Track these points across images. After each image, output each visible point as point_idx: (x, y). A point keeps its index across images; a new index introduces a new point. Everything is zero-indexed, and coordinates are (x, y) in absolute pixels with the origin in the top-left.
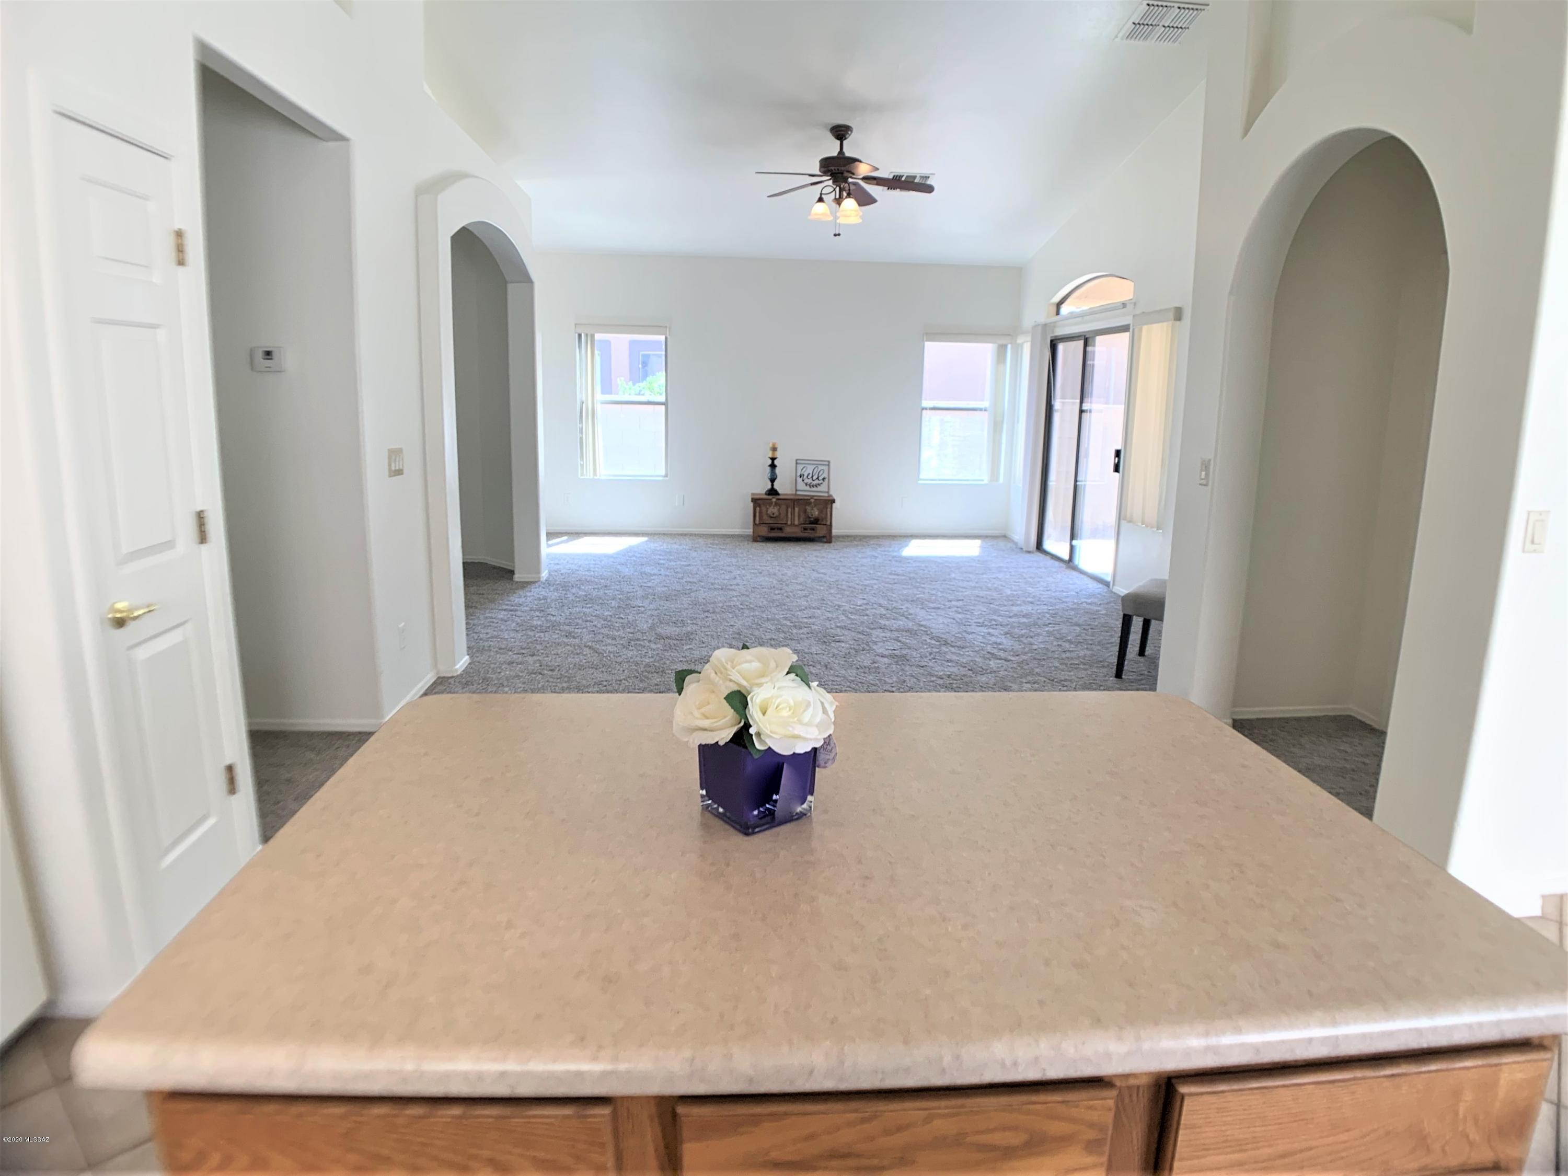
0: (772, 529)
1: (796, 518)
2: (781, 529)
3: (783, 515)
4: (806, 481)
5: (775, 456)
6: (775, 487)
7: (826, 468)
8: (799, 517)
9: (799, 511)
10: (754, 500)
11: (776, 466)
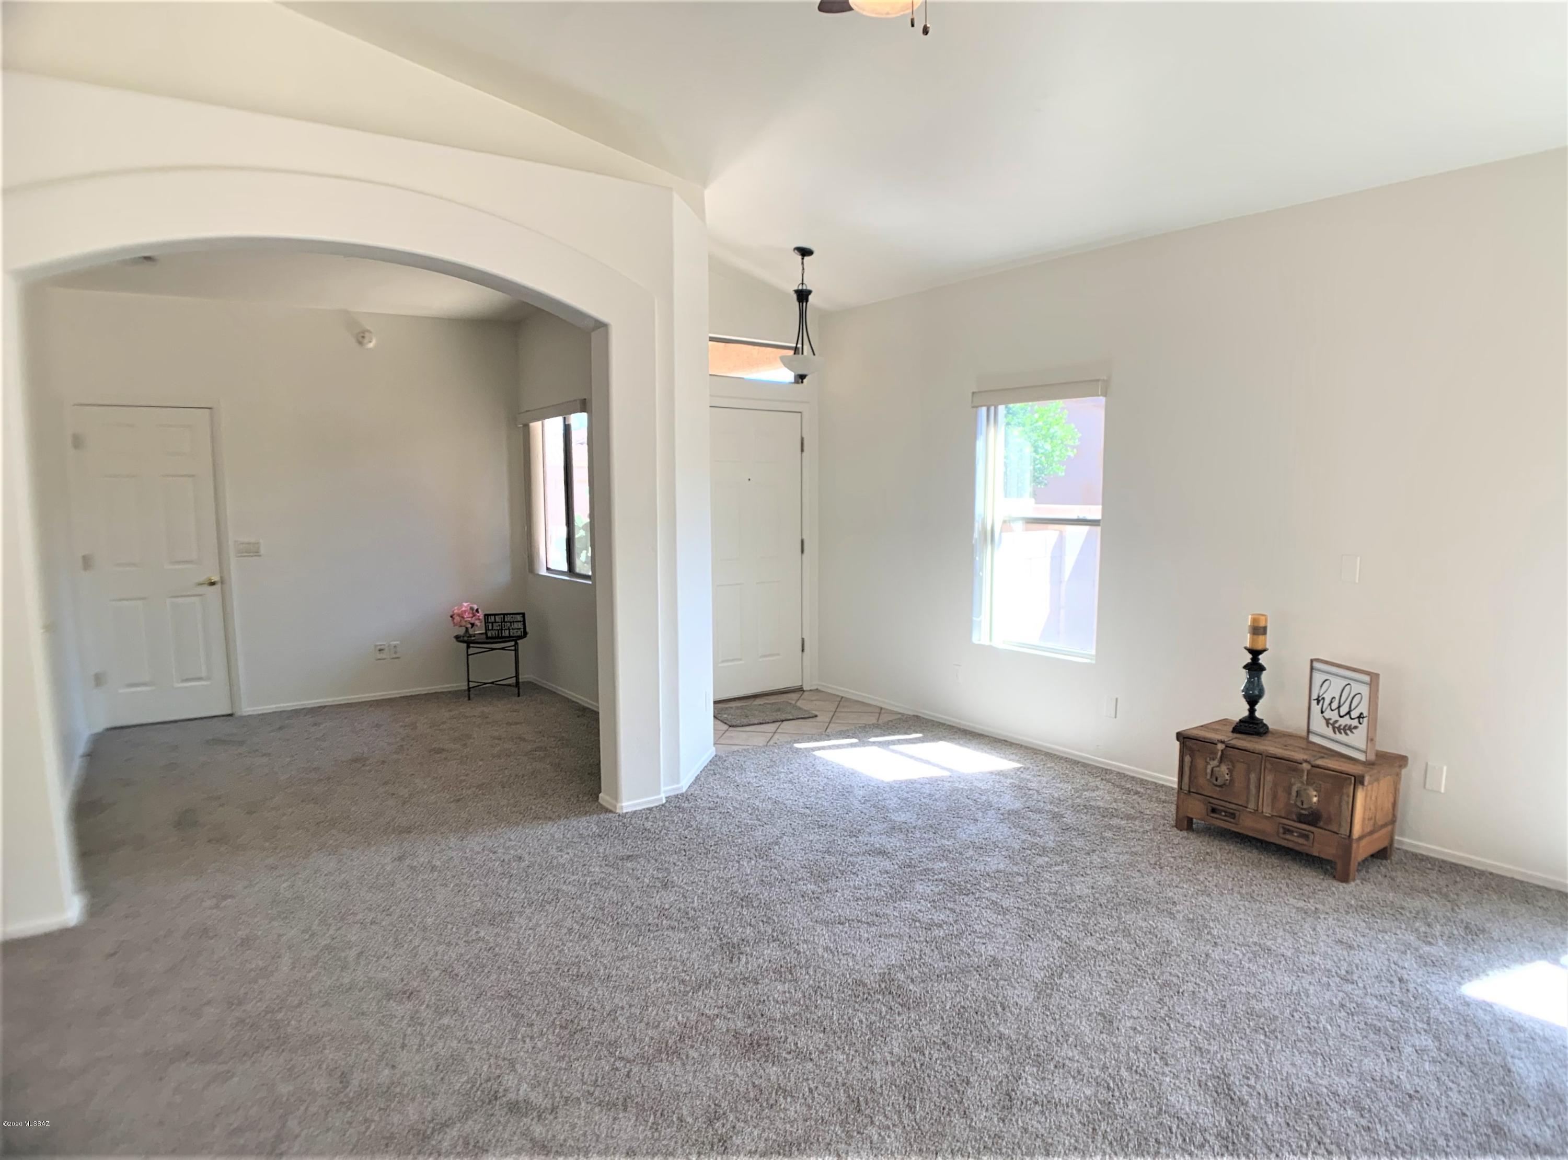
0: (1214, 811)
1: (1268, 800)
2: (1233, 815)
3: (1239, 784)
4: (1328, 714)
5: (1260, 647)
6: (1258, 714)
7: (1365, 690)
8: (1275, 797)
9: (1275, 785)
10: (1182, 737)
11: (1262, 669)
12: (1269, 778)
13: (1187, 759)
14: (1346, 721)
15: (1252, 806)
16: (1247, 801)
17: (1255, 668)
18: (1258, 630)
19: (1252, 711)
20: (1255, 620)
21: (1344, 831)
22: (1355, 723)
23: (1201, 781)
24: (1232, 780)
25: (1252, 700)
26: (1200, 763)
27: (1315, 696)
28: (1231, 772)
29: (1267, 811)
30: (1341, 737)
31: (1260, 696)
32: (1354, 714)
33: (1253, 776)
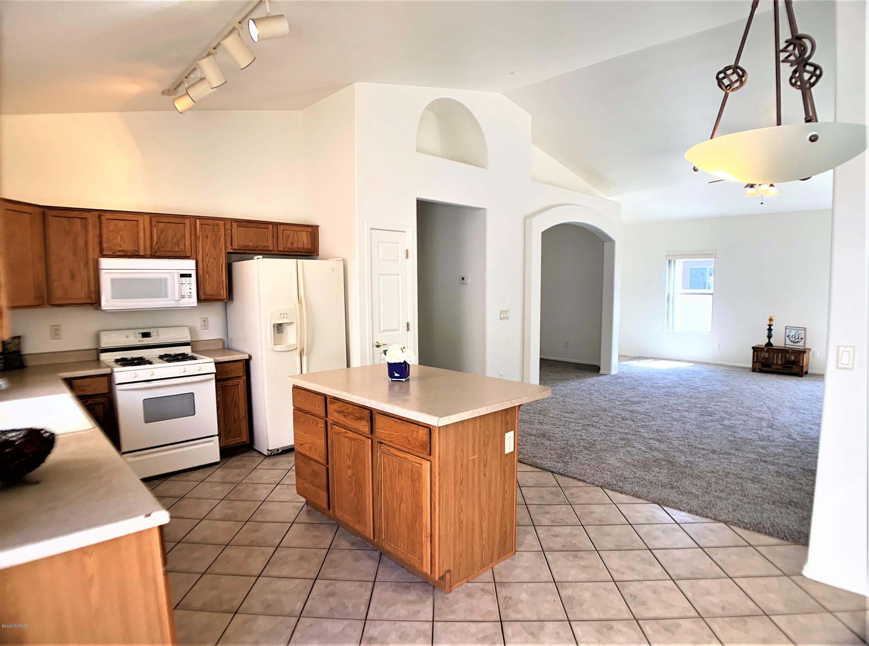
0: (764, 365)
1: (779, 360)
2: (769, 366)
3: (771, 358)
4: (791, 339)
5: (771, 324)
6: (771, 341)
7: (803, 332)
8: (782, 359)
9: (782, 357)
10: (753, 348)
11: (772, 330)
12: (780, 355)
13: (756, 353)
14: (796, 340)
15: (775, 362)
16: (774, 361)
17: (770, 330)
18: (771, 320)
19: (769, 341)
20: (770, 317)
21: (801, 365)
22: (800, 340)
23: (760, 358)
24: (769, 357)
25: (769, 337)
26: (759, 354)
27: (787, 335)
28: (769, 355)
29: (780, 363)
30: (796, 344)
31: (771, 337)
32: (800, 338)
33: (775, 355)
